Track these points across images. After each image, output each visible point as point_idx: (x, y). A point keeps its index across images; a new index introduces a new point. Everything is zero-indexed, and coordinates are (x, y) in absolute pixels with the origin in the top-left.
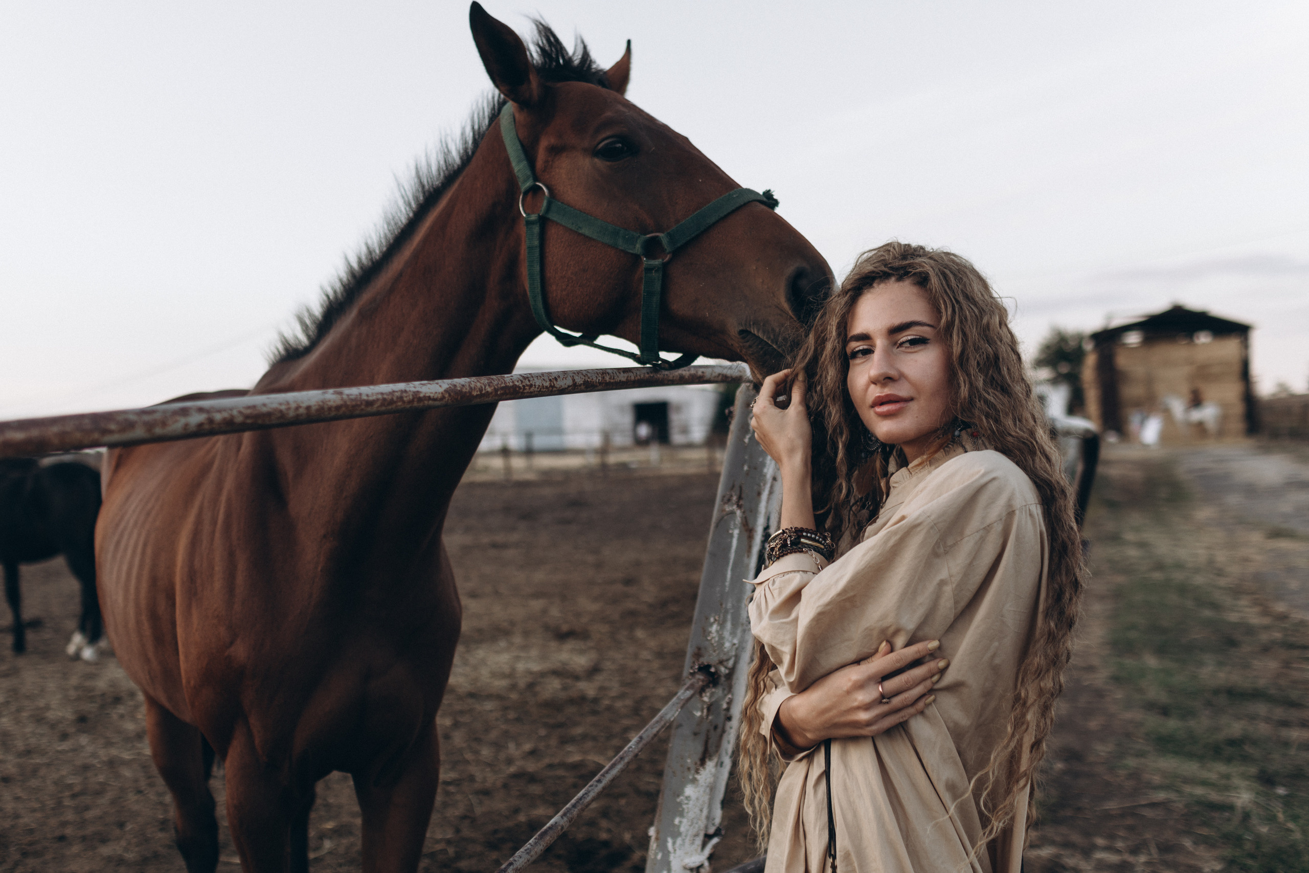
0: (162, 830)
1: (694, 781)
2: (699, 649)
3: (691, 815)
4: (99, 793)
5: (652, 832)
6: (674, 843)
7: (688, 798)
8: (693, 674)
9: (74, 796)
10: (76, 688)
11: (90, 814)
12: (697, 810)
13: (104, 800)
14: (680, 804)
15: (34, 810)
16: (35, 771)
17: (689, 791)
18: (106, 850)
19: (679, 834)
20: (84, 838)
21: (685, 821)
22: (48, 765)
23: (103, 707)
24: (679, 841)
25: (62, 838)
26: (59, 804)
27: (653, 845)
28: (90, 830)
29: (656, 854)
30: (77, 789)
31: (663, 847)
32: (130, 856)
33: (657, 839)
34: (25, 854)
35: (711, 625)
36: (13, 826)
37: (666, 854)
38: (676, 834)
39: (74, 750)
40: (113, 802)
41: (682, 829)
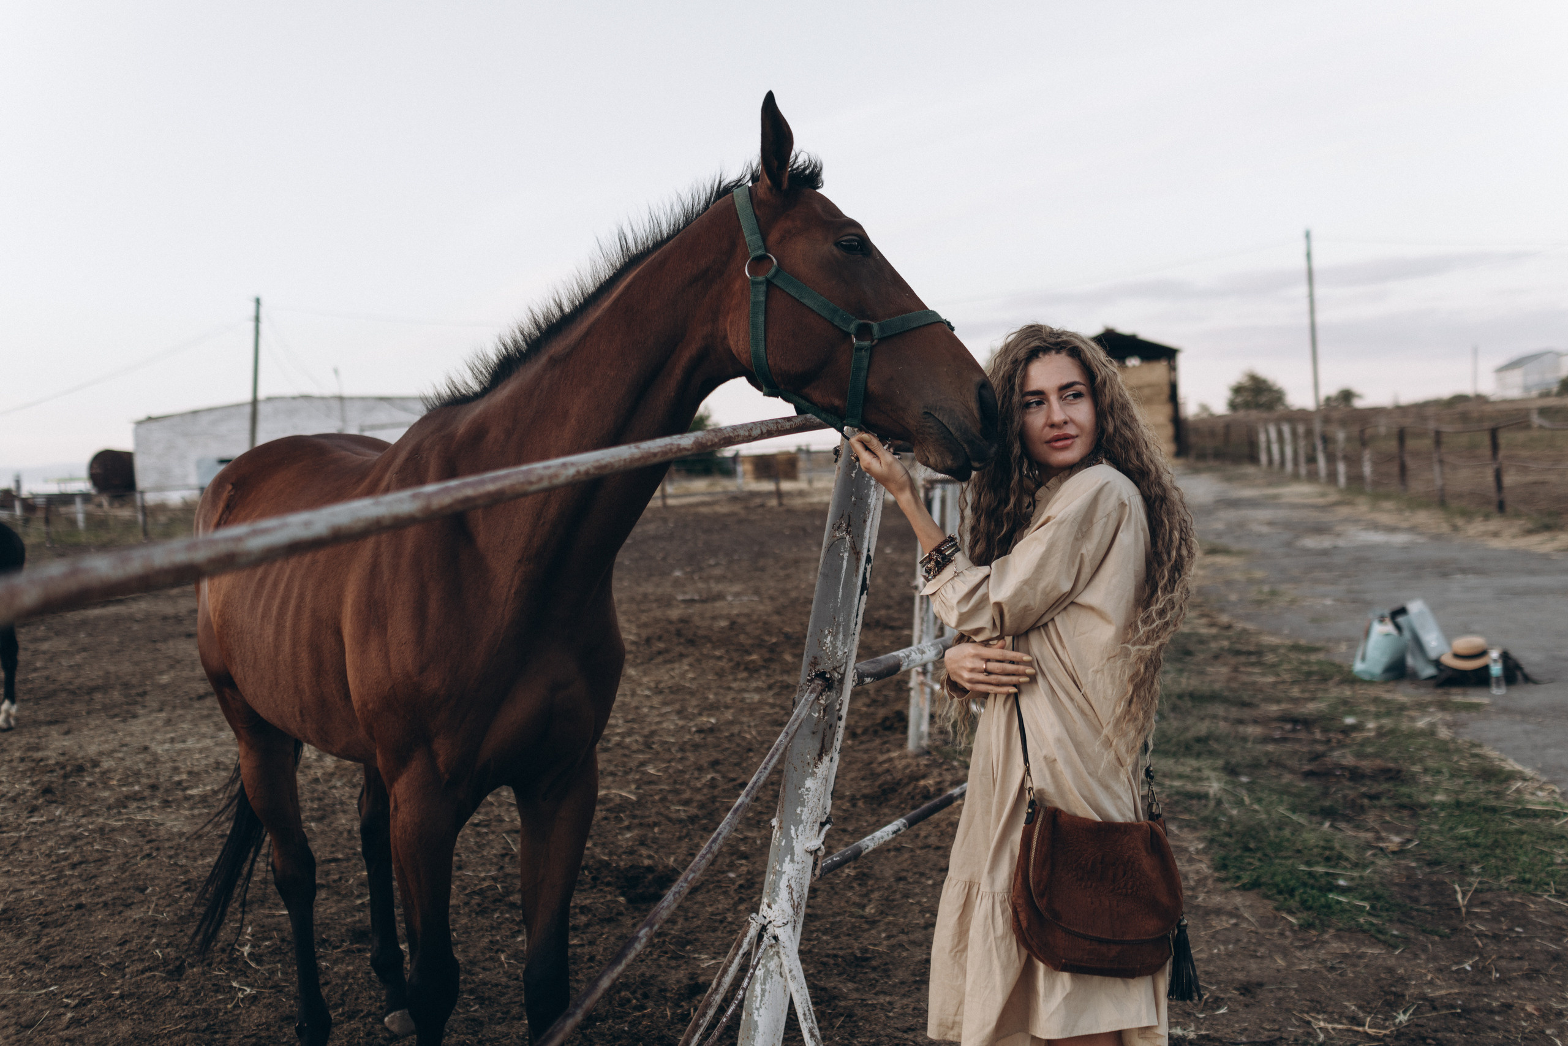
0: (187, 890)
1: (813, 774)
2: (815, 658)
3: (811, 804)
4: (103, 860)
5: (774, 822)
6: (796, 830)
7: (807, 790)
8: (811, 681)
9: (74, 866)
10: (22, 760)
11: (102, 881)
12: (816, 800)
13: (112, 866)
14: (801, 795)
15: (33, 883)
16: (15, 845)
17: (809, 783)
18: (136, 914)
19: (801, 822)
20: (106, 904)
21: (806, 809)
22: (28, 838)
23: (66, 776)
24: (801, 828)
25: (80, 906)
26: (61, 875)
27: (776, 834)
28: (108, 897)
29: (780, 842)
30: (76, 858)
31: (786, 834)
32: (165, 917)
33: (780, 828)
34: (44, 925)
35: (826, 637)
36: (16, 900)
37: (790, 840)
38: (798, 822)
39: (50, 821)
40: (122, 869)
41: (803, 817)
